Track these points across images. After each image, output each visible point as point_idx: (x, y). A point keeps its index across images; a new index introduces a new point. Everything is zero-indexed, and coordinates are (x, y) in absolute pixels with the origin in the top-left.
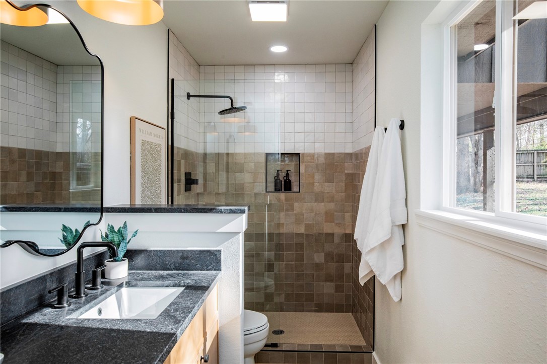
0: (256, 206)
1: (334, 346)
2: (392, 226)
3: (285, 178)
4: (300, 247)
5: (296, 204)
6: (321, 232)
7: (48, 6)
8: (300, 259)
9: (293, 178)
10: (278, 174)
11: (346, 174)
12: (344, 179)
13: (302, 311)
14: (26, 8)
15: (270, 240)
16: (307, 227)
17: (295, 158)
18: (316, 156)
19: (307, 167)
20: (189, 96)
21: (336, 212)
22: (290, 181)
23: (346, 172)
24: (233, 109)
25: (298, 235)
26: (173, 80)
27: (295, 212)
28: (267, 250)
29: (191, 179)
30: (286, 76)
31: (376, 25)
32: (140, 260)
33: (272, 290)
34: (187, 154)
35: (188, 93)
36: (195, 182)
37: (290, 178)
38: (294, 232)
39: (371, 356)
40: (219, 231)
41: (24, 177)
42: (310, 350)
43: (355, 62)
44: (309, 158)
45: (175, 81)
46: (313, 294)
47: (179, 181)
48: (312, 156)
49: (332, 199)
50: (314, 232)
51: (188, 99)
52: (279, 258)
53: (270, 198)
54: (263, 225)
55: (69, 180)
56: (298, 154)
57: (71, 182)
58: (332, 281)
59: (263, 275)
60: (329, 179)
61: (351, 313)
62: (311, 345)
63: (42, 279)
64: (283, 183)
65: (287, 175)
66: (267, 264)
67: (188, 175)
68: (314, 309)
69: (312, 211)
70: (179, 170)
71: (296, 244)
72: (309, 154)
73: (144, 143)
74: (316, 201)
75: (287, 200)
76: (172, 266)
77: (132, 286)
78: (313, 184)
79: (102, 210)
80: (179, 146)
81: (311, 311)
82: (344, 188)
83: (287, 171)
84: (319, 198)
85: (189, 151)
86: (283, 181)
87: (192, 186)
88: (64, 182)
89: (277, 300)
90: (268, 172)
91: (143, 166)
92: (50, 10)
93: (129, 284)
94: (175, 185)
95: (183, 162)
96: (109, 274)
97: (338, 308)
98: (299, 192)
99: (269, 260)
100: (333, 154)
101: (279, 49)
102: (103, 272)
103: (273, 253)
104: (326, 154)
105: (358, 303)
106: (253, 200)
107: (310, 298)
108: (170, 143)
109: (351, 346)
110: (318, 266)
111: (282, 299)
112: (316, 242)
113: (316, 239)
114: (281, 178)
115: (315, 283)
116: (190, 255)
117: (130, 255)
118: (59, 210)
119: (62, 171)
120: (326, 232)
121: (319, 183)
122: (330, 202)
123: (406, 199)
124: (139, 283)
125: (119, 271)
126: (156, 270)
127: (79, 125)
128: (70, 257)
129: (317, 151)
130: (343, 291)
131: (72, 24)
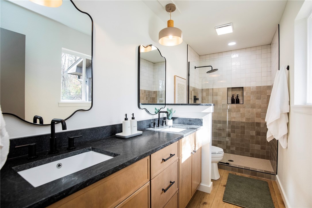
0: (223, 109)
1: (256, 169)
2: (281, 114)
3: (236, 98)
4: (243, 127)
5: (241, 109)
6: (254, 122)
7: (152, 45)
8: (243, 133)
9: (240, 98)
10: (233, 96)
11: (267, 95)
12: (266, 98)
13: (244, 155)
14: (147, 47)
15: (229, 124)
16: (247, 119)
17: (241, 89)
18: (251, 88)
19: (247, 93)
20: (195, 68)
21: (262, 113)
22: (239, 99)
23: (267, 94)
24: (213, 71)
25: (242, 122)
26: (189, 62)
27: (241, 112)
28: (227, 128)
29: (196, 98)
30: (237, 54)
31: (279, 25)
32: (176, 121)
33: (229, 144)
34: (194, 89)
35: (195, 67)
36: (198, 99)
37: (239, 98)
38: (240, 121)
39: (275, 176)
40: (202, 112)
41: (145, 99)
42: (244, 168)
43: (272, 43)
44: (248, 89)
45: (190, 63)
46: (249, 149)
47: (191, 99)
48: (250, 88)
49: (260, 107)
50: (250, 121)
51: (195, 69)
52: (233, 132)
53: (229, 106)
54: (226, 118)
55: (157, 100)
56: (243, 88)
57: (158, 101)
58: (259, 144)
59: (226, 138)
60: (259, 98)
61: (269, 160)
62: (245, 167)
63: (150, 120)
64: (235, 100)
65: (237, 97)
66: (227, 134)
67: (195, 97)
68: (250, 155)
69: (249, 112)
70: (191, 95)
71: (241, 126)
72: (248, 87)
73: (178, 84)
74: (251, 108)
75: (237, 107)
76: (186, 123)
77: (174, 127)
78: (250, 100)
79: (165, 104)
80: (191, 86)
81: (248, 156)
82: (266, 102)
83: (237, 95)
84: (253, 106)
85: (196, 88)
86: (235, 99)
87: (197, 101)
88: (156, 101)
89: (232, 149)
90: (228, 95)
91: (178, 92)
92: (152, 46)
93: (172, 127)
94: (190, 100)
95: (193, 92)
96: (167, 123)
97: (263, 157)
98: (243, 104)
99: (228, 132)
100: (261, 86)
101: (232, 44)
102: (165, 121)
103: (230, 129)
104: (256, 87)
105: (272, 155)
106: (222, 107)
107: (248, 150)
108: (188, 85)
109: (265, 171)
110: (252, 137)
111: (234, 149)
112: (251, 126)
113: (251, 125)
114: (235, 98)
115: (250, 144)
116: (192, 120)
117: (173, 119)
118: (154, 104)
119: (155, 97)
120: (257, 122)
121: (253, 100)
122: (259, 108)
123: (289, 102)
124: (175, 126)
125: (170, 122)
126: (181, 124)
127: (161, 85)
128: (156, 117)
129: (252, 86)
130: (265, 150)
131: (158, 49)
